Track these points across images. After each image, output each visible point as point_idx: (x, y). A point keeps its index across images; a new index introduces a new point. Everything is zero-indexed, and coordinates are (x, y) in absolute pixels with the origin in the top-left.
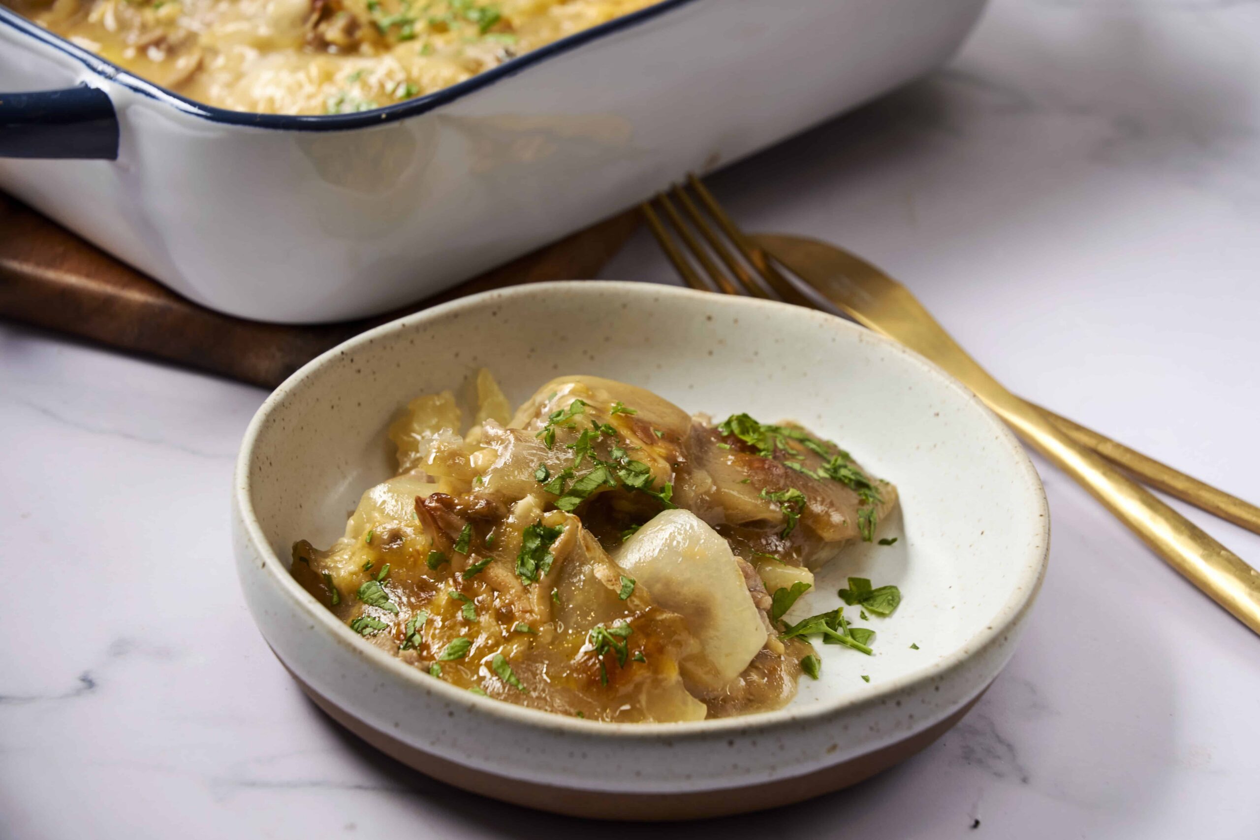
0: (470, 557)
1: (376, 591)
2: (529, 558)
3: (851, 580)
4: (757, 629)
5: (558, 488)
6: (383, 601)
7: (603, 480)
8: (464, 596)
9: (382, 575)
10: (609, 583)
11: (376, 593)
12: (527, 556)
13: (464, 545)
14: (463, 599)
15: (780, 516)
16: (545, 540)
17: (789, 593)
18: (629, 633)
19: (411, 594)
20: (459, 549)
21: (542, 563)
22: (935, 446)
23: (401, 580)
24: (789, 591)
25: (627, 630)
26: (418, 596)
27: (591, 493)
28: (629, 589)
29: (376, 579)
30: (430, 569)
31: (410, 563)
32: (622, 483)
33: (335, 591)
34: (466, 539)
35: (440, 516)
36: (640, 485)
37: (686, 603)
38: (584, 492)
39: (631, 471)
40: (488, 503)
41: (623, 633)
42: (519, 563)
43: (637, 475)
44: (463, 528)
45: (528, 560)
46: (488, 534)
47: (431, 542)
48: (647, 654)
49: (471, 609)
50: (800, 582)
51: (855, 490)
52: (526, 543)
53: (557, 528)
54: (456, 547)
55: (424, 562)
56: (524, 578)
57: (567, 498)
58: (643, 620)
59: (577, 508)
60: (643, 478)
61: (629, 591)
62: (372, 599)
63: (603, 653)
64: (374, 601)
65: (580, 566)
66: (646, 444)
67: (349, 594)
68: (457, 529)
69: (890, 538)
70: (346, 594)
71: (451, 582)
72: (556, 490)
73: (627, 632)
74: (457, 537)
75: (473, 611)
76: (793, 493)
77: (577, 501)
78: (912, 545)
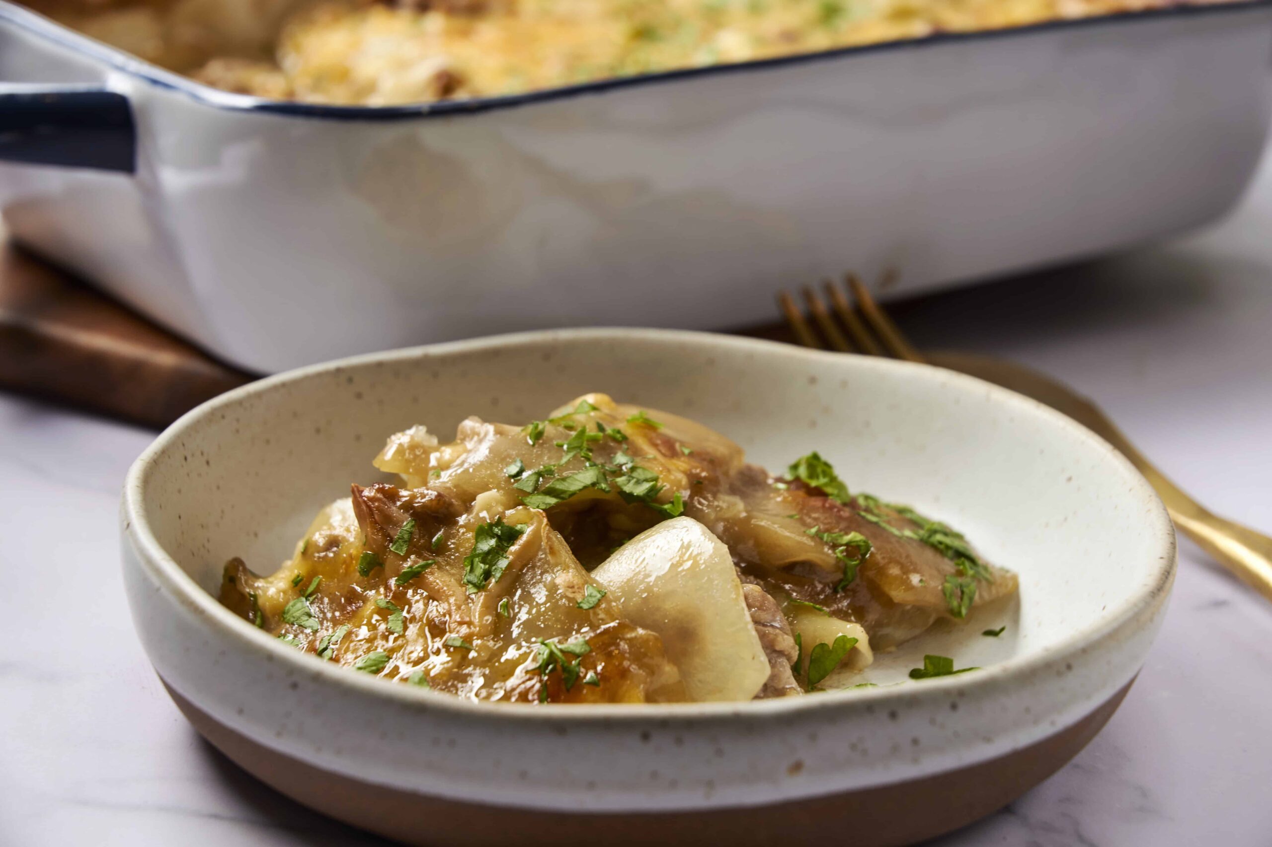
0: (409, 560)
1: (300, 608)
2: (479, 561)
3: (927, 658)
4: (753, 658)
5: (531, 484)
6: (306, 618)
7: (592, 482)
8: (392, 604)
9: (311, 589)
10: (570, 590)
11: (300, 610)
12: (477, 559)
13: (402, 544)
14: (391, 608)
15: (832, 561)
16: (503, 542)
17: (831, 652)
18: (586, 651)
19: (337, 609)
20: (396, 549)
21: (494, 568)
22: (1066, 519)
23: (330, 594)
24: (831, 648)
25: (584, 647)
26: (342, 609)
27: (573, 494)
28: (594, 599)
29: (303, 596)
30: (361, 575)
31: (341, 571)
32: (619, 490)
33: (259, 613)
34: (406, 536)
35: (378, 508)
36: (641, 494)
37: (666, 621)
38: (564, 492)
39: (633, 478)
40: (439, 496)
41: (578, 650)
42: (469, 568)
43: (638, 482)
44: (405, 523)
45: (478, 564)
46: (436, 535)
47: (364, 540)
48: (602, 678)
49: (399, 620)
50: (844, 636)
51: (952, 559)
52: (479, 544)
53: (519, 527)
54: (392, 547)
55: (356, 566)
56: (470, 586)
57: (540, 497)
58: (606, 637)
59: (550, 508)
60: (646, 486)
61: (593, 602)
62: (294, 617)
63: (547, 671)
64: (295, 619)
65: (542, 574)
66: (664, 455)
67: (274, 616)
68: (397, 524)
69: (997, 628)
70: (269, 615)
71: (382, 590)
72: (528, 486)
73: (583, 650)
74: (397, 534)
75: (400, 622)
76: (855, 537)
77: (552, 501)
78: (1025, 636)
